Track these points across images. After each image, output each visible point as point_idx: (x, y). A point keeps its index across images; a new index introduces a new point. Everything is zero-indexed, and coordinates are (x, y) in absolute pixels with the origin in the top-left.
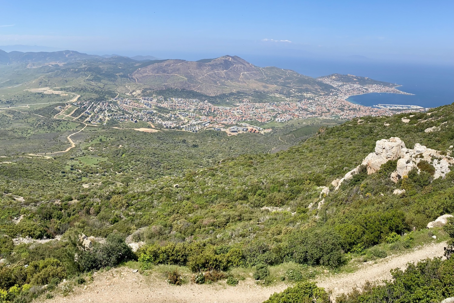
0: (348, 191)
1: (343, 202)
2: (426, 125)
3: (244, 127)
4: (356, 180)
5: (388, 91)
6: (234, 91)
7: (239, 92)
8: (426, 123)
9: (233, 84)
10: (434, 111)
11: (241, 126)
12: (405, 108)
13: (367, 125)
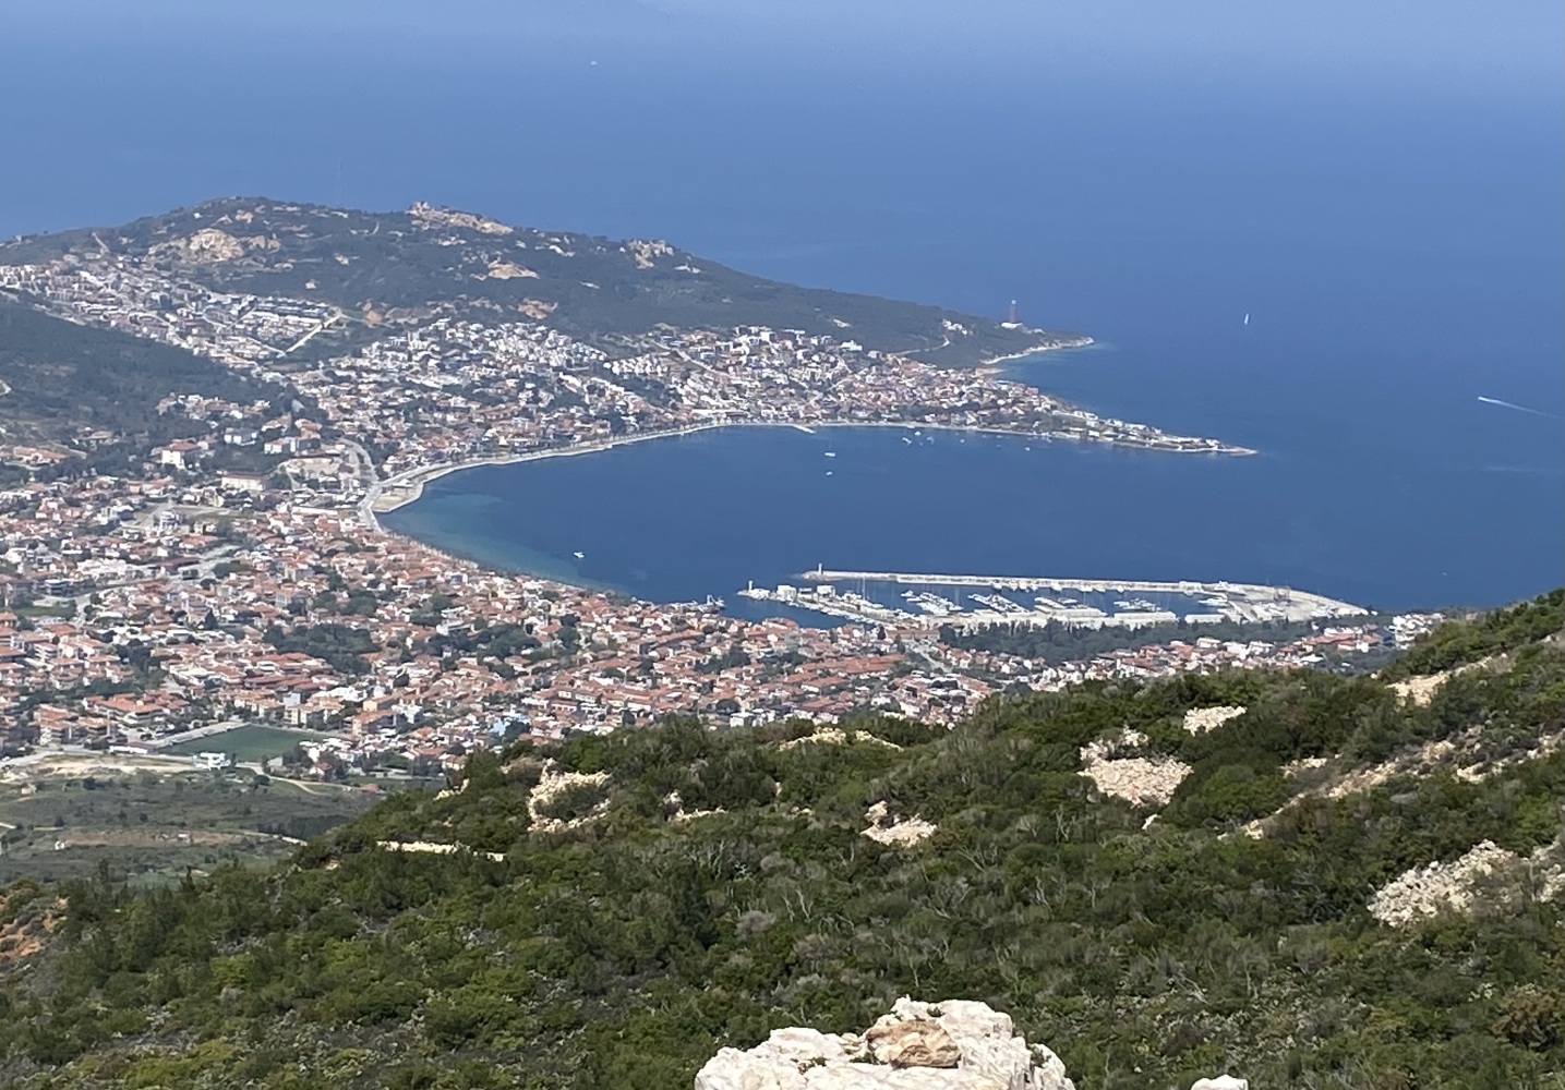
5: (919, 412)
13: (646, 840)
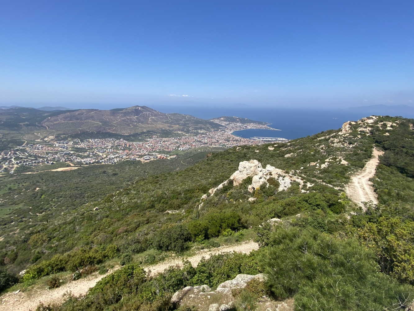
2: (286, 152)
3: (155, 156)
4: (225, 189)
5: (261, 128)
6: (145, 131)
7: (148, 132)
8: (286, 150)
9: (143, 126)
10: (293, 142)
11: (152, 155)
12: (273, 140)
13: (243, 151)
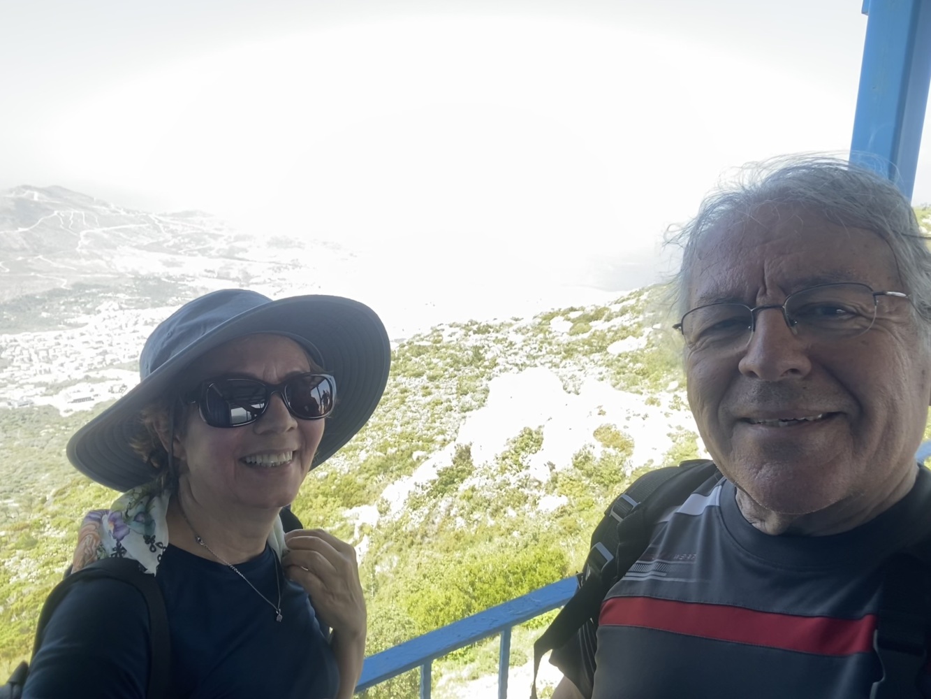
0: (427, 512)
1: (414, 540)
2: (611, 334)
6: (64, 284)
8: (610, 329)
9: (55, 265)
10: (628, 299)
